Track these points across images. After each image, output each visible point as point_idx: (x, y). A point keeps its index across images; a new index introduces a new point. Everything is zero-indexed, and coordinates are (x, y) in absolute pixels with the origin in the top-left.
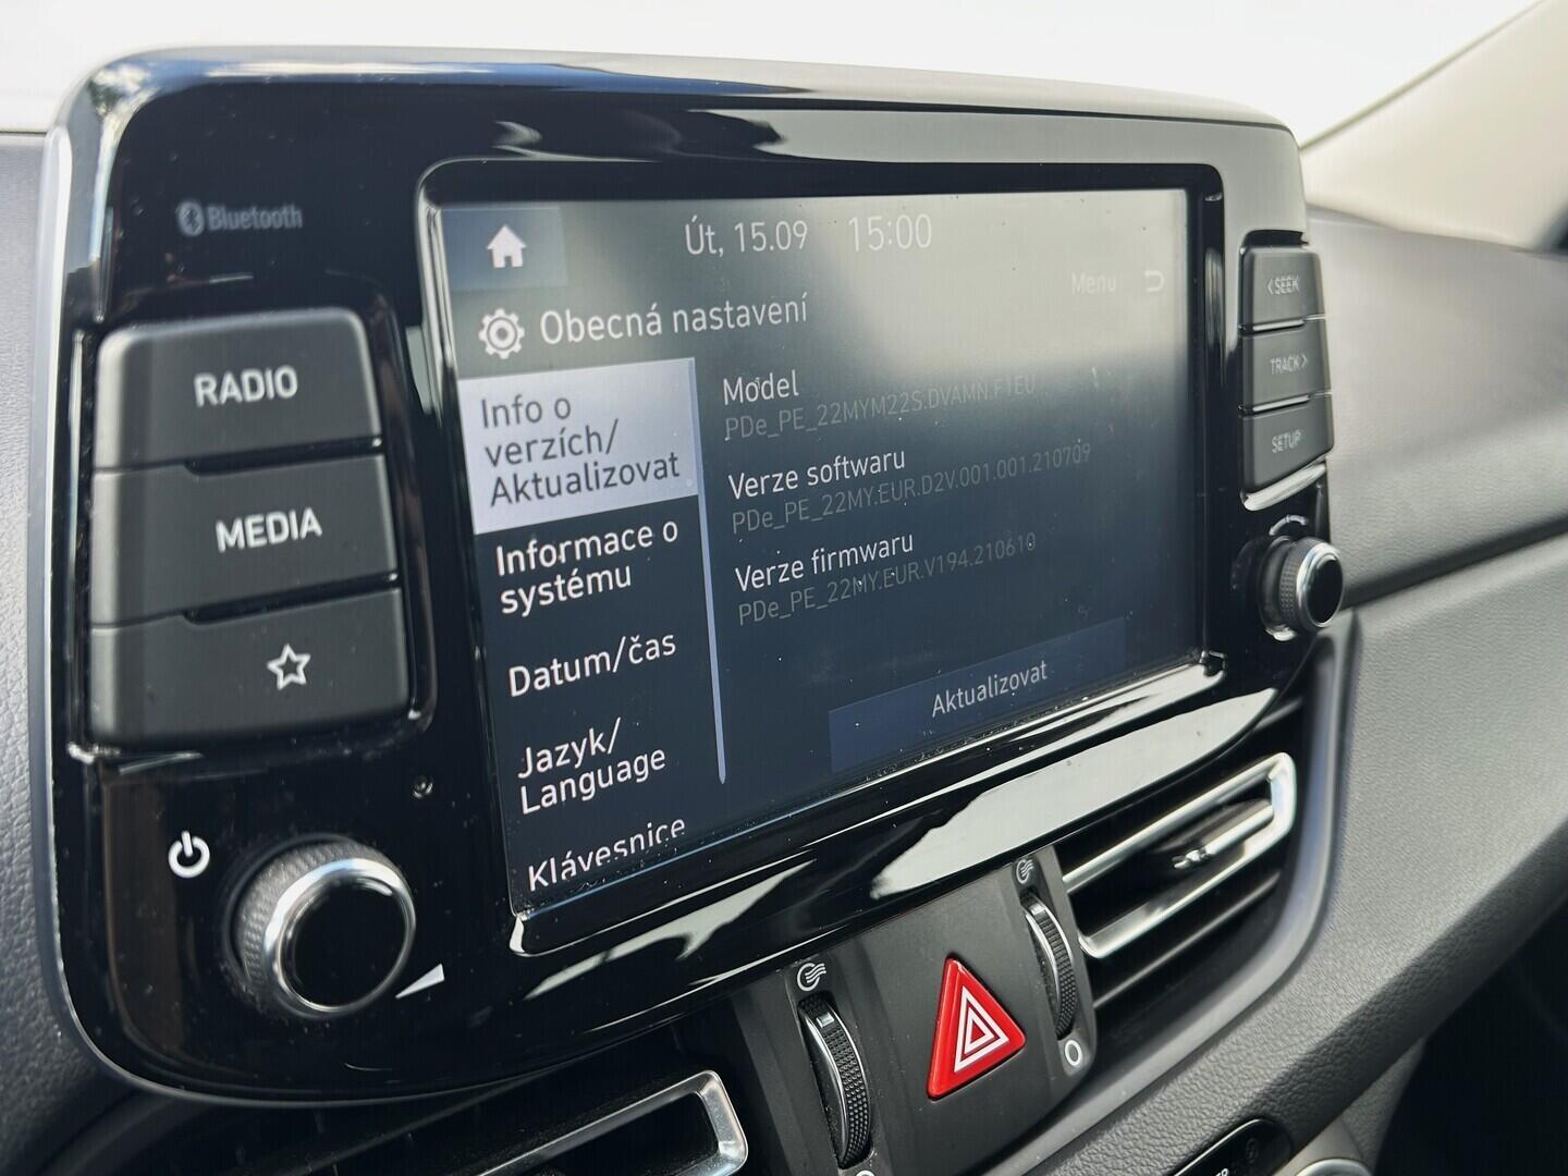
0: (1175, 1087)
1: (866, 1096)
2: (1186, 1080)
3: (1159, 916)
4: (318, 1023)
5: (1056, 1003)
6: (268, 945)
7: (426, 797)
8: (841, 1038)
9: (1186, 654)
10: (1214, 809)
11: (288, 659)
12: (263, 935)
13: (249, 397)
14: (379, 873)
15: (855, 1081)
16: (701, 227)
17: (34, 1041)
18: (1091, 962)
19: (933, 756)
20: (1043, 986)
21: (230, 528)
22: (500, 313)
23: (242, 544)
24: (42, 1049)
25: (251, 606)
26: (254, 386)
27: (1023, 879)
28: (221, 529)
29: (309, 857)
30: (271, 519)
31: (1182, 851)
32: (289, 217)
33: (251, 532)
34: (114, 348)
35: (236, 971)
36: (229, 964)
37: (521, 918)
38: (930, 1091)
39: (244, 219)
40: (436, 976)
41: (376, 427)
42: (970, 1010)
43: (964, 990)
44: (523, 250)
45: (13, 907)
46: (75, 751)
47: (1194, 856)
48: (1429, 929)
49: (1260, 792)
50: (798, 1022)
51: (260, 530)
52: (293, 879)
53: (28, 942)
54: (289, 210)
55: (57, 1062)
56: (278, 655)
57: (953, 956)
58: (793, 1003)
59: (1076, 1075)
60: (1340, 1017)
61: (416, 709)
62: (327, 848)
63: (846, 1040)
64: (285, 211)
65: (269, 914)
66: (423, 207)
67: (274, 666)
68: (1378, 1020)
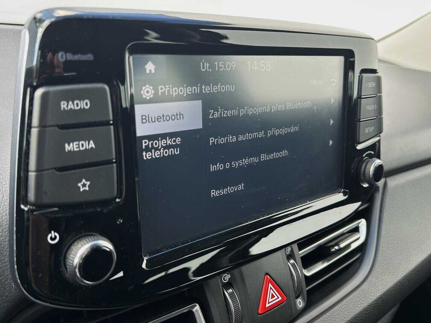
0: (328, 314)
1: (240, 313)
2: (332, 312)
3: (326, 264)
4: (87, 287)
5: (296, 288)
6: (75, 264)
7: (121, 223)
8: (234, 296)
9: (338, 190)
10: (343, 234)
11: (84, 183)
12: (73, 261)
13: (76, 108)
14: (106, 245)
15: (237, 309)
16: (205, 63)
17: (6, 287)
18: (306, 277)
19: (264, 217)
20: (292, 284)
21: (69, 145)
22: (147, 86)
23: (72, 150)
24: (8, 290)
25: (74, 167)
26: (77, 105)
27: (288, 252)
28: (67, 145)
29: (87, 239)
30: (81, 143)
31: (333, 246)
32: (90, 57)
33: (75, 146)
34: (39, 93)
35: (65, 271)
36: (63, 269)
37: (145, 259)
38: (259, 312)
39: (76, 57)
40: (121, 274)
41: (111, 118)
42: (271, 290)
43: (270, 284)
44: (155, 68)
45: (2, 249)
46: (22, 207)
47: (337, 248)
48: (403, 272)
49: (356, 230)
50: (222, 291)
51: (77, 146)
52: (82, 246)
53: (6, 259)
54: (90, 55)
55: (13, 293)
56: (81, 182)
57: (267, 274)
58: (221, 285)
59: (300, 310)
60: (377, 296)
61: (119, 198)
62: (92, 237)
63: (236, 297)
64: (88, 55)
65: (75, 256)
66: (127, 55)
67: (80, 185)
68: (388, 297)
